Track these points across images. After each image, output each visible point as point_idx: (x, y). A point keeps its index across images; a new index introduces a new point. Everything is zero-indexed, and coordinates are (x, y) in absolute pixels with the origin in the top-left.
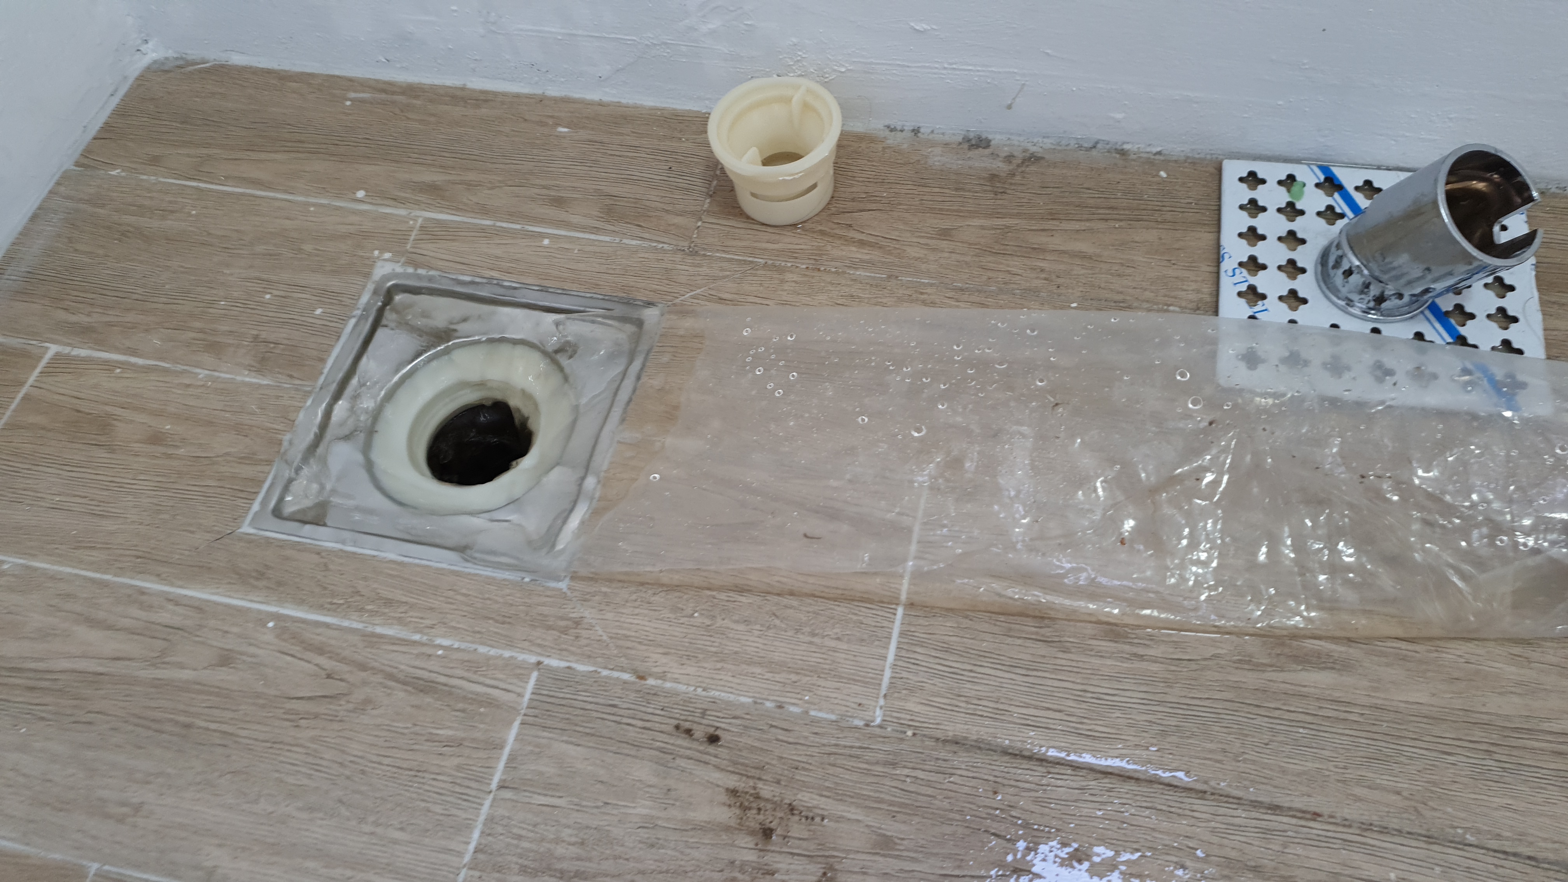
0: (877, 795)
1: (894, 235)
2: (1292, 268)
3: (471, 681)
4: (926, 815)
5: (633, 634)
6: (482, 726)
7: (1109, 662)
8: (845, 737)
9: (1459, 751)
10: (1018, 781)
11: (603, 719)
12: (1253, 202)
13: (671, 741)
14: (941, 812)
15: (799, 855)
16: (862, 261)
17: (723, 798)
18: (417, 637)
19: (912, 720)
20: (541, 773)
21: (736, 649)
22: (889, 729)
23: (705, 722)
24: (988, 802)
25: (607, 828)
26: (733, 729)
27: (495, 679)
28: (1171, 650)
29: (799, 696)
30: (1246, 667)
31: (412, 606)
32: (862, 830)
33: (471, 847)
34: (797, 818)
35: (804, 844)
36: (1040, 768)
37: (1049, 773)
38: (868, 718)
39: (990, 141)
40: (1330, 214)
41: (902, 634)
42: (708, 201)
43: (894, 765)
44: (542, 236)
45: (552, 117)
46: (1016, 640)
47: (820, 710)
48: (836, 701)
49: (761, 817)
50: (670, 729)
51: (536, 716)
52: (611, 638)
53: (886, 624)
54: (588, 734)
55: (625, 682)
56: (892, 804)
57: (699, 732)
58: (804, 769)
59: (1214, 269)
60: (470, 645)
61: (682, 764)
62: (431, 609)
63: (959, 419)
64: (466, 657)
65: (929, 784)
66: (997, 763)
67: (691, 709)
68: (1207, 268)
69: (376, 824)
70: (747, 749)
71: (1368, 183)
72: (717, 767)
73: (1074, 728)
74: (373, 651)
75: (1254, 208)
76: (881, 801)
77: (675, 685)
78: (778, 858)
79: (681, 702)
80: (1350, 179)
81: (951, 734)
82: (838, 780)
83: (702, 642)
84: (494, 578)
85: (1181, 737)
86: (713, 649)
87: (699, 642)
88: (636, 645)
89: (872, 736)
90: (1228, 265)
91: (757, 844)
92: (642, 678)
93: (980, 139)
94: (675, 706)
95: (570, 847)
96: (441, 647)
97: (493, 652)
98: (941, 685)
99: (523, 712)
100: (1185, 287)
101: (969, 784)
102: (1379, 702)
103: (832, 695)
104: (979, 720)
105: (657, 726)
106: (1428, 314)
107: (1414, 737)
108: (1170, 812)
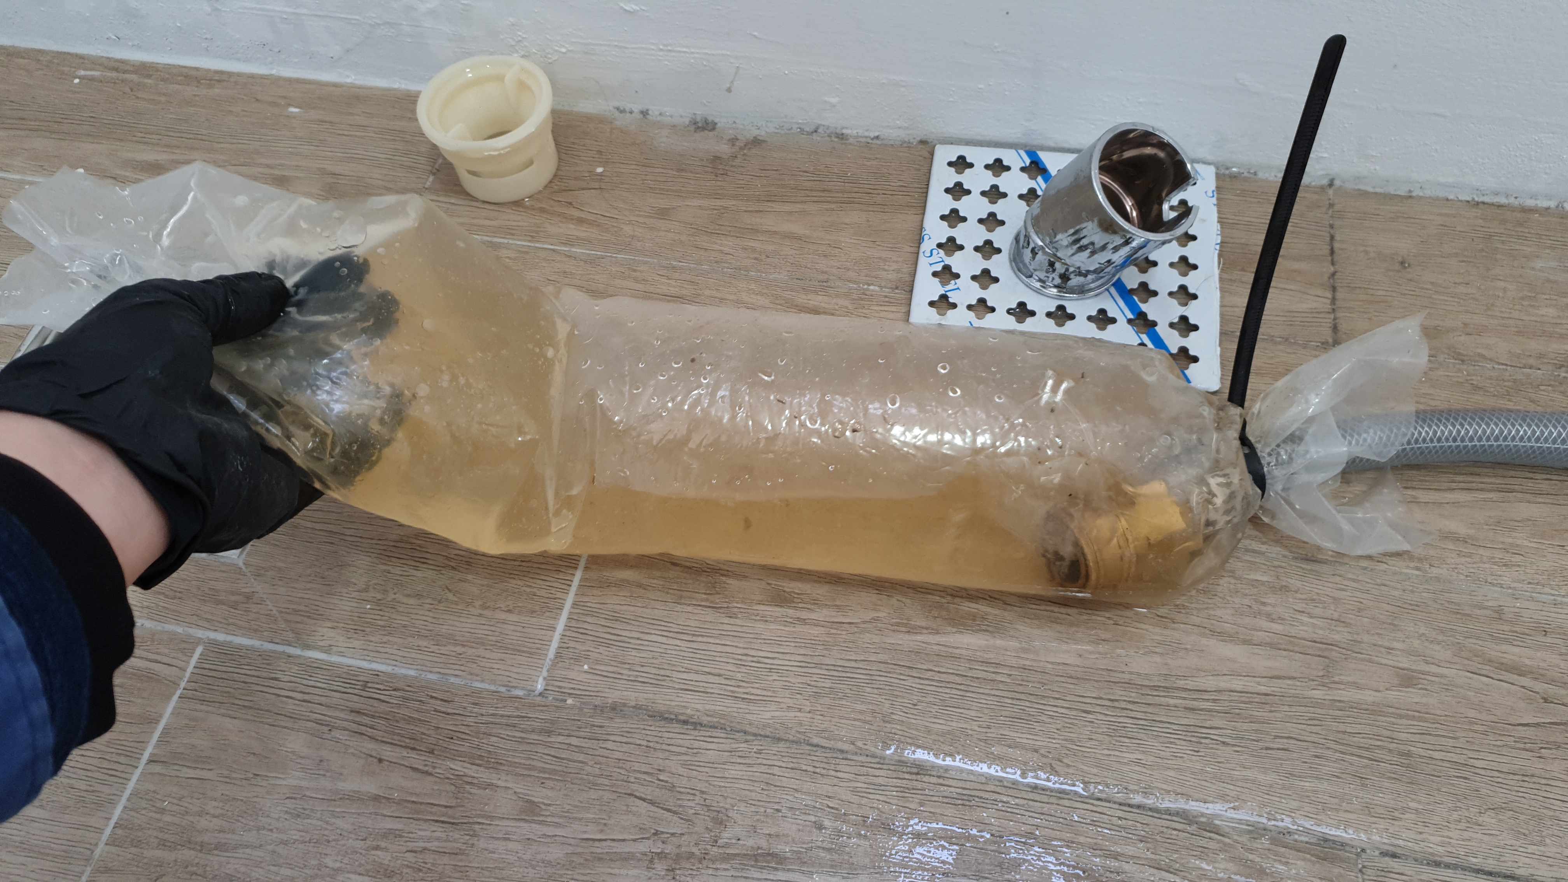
0: (527, 762)
1: (613, 213)
2: (989, 249)
4: (575, 781)
5: (303, 608)
6: (136, 701)
7: (772, 626)
8: (503, 707)
9: (1098, 709)
10: (669, 745)
11: (263, 692)
12: (958, 185)
13: (330, 714)
14: (591, 778)
15: (443, 822)
16: (578, 238)
19: (574, 689)
20: (193, 746)
21: (404, 623)
22: (549, 698)
23: (364, 694)
25: (256, 800)
26: (392, 701)
27: (156, 654)
28: (834, 614)
29: (463, 668)
30: (903, 629)
32: (509, 797)
33: (112, 823)
35: (450, 812)
36: (692, 732)
37: (702, 736)
38: (530, 688)
39: (716, 124)
40: (1030, 196)
41: (575, 605)
42: (431, 178)
43: (549, 733)
45: (285, 98)
46: (685, 607)
47: (483, 681)
48: (500, 672)
51: (196, 690)
52: (280, 612)
53: (559, 595)
54: (244, 707)
55: (291, 655)
56: (543, 770)
58: (459, 738)
61: (338, 736)
65: (580, 750)
66: (652, 728)
67: (354, 682)
70: (405, 720)
72: (373, 738)
73: (732, 692)
75: (959, 191)
76: (533, 768)
77: (340, 659)
79: (344, 676)
80: (1054, 163)
81: (610, 701)
82: (491, 749)
83: (372, 616)
85: (834, 699)
86: (383, 623)
87: (367, 615)
88: (305, 619)
89: (533, 706)
90: (927, 246)
92: (307, 651)
93: (706, 122)
94: (337, 679)
95: (214, 820)
97: (160, 627)
98: (607, 653)
99: (183, 686)
100: (886, 267)
101: (620, 749)
102: (1028, 663)
103: (494, 666)
104: (639, 686)
105: (317, 699)
106: (1113, 290)
107: (1057, 696)
108: (814, 773)
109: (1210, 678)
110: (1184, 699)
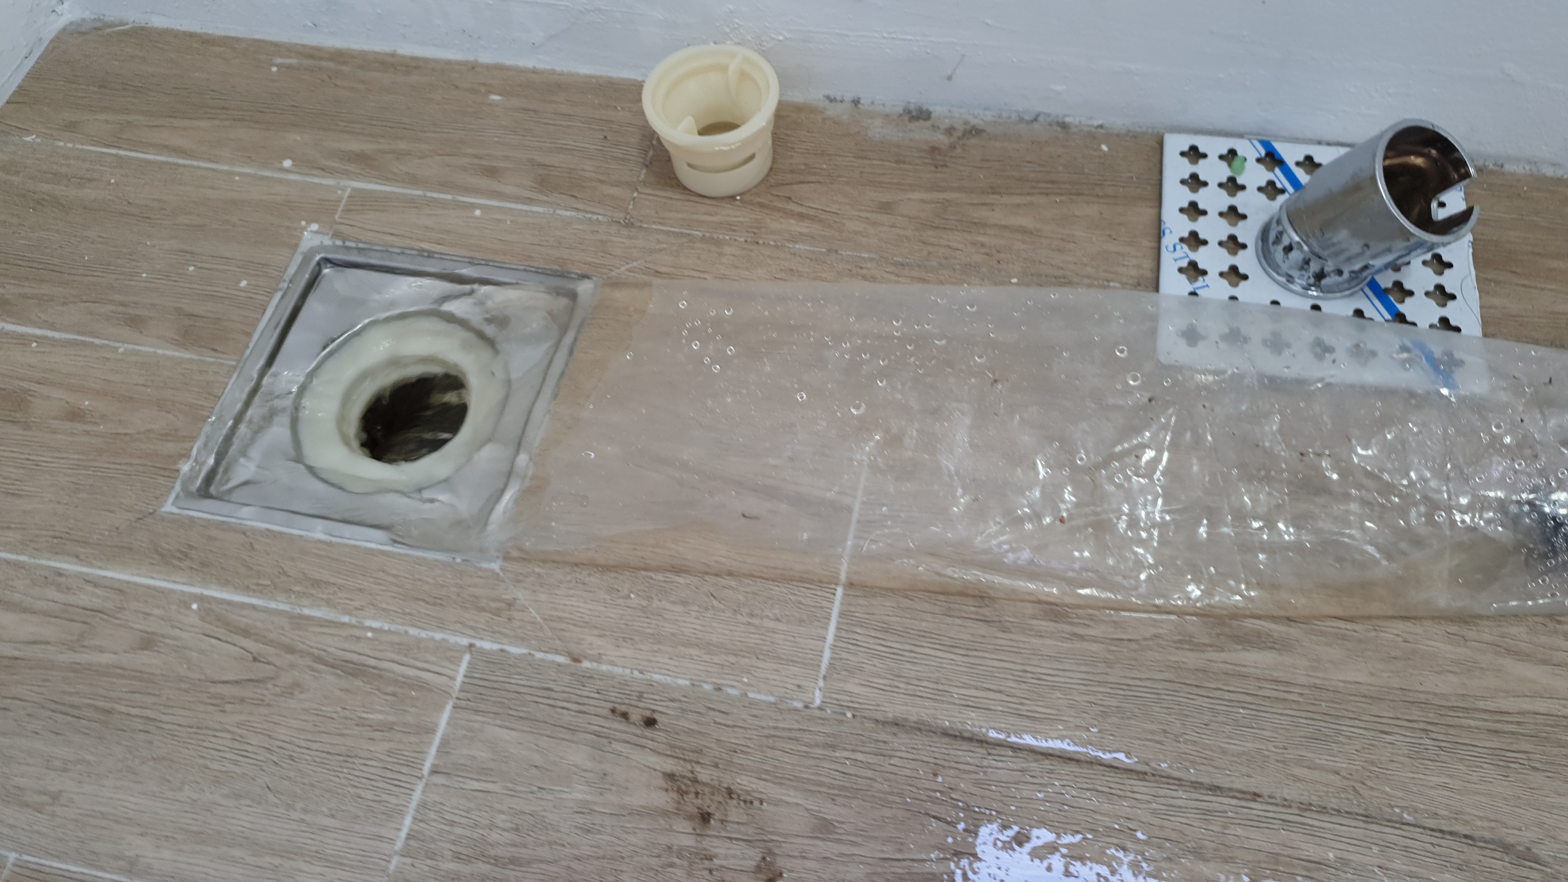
0: (816, 778)
1: (834, 208)
2: (1233, 244)
3: (403, 665)
4: (866, 798)
5: (567, 615)
6: (412, 710)
7: (1049, 642)
8: (784, 719)
10: (957, 762)
11: (537, 702)
12: (1194, 177)
13: (607, 725)
14: (882, 795)
15: (736, 839)
16: (802, 234)
17: (661, 782)
18: (345, 619)
19: (852, 702)
20: (474, 758)
21: (673, 631)
22: (829, 711)
23: (641, 705)
24: (927, 784)
25: (544, 814)
26: (670, 712)
27: (426, 662)
28: (1112, 630)
29: (737, 678)
30: (1187, 647)
31: (340, 588)
32: (800, 813)
33: (403, 834)
34: (735, 802)
35: (742, 828)
36: (980, 750)
37: (989, 754)
38: (808, 700)
39: (931, 113)
40: (1271, 190)
41: (842, 614)
42: (644, 171)
43: (833, 747)
44: (474, 206)
45: (484, 84)
47: (759, 692)
48: (774, 683)
49: (699, 801)
50: (606, 712)
51: (469, 700)
52: (545, 620)
53: (825, 604)
54: (521, 717)
55: (559, 665)
56: (832, 787)
57: (636, 716)
58: (743, 752)
59: (1156, 245)
60: (400, 627)
61: (619, 748)
62: (360, 590)
63: (899, 396)
64: (396, 639)
65: (868, 766)
66: (937, 745)
67: (627, 692)
68: (1147, 243)
69: (305, 811)
70: (684, 732)
71: (1309, 158)
72: (654, 751)
73: (1013, 708)
74: (300, 633)
75: (1195, 182)
76: (820, 784)
77: (610, 668)
78: (716, 842)
79: (618, 686)
80: (1292, 154)
81: (890, 715)
82: (777, 763)
83: (638, 624)
84: (424, 559)
85: (1121, 718)
86: (650, 631)
87: (635, 623)
88: (571, 627)
89: (811, 719)
90: (1169, 240)
91: (694, 829)
92: (576, 660)
93: (920, 111)
94: (611, 690)
95: (504, 833)
96: (371, 629)
97: (424, 634)
98: (881, 666)
99: (454, 696)
100: (1125, 263)
101: (909, 766)
102: (1318, 681)
103: (770, 677)
104: (918, 701)
105: (592, 710)
106: (1367, 290)
107: (1353, 716)
108: (1111, 794)
109: (1512, 699)
110: (1486, 720)
